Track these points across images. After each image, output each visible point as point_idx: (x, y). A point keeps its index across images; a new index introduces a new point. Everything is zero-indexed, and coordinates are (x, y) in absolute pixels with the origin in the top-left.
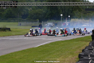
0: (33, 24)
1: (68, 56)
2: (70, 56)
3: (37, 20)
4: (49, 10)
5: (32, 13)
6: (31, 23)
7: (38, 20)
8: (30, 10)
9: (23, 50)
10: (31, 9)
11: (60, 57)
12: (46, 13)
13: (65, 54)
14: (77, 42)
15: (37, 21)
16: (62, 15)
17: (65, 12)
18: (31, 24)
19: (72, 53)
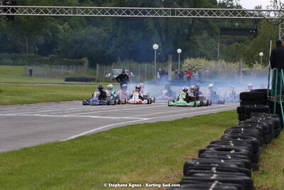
0: (68, 71)
1: (156, 168)
2: (163, 170)
3: (83, 59)
4: (120, 29)
5: (68, 38)
6: (63, 70)
7: (85, 60)
8: (64, 28)
9: (25, 148)
10: (66, 25)
11: (132, 171)
12: (111, 40)
13: (148, 163)
14: (193, 129)
15: (82, 64)
16: (156, 46)
17: (167, 38)
18: (65, 71)
19: (169, 162)
